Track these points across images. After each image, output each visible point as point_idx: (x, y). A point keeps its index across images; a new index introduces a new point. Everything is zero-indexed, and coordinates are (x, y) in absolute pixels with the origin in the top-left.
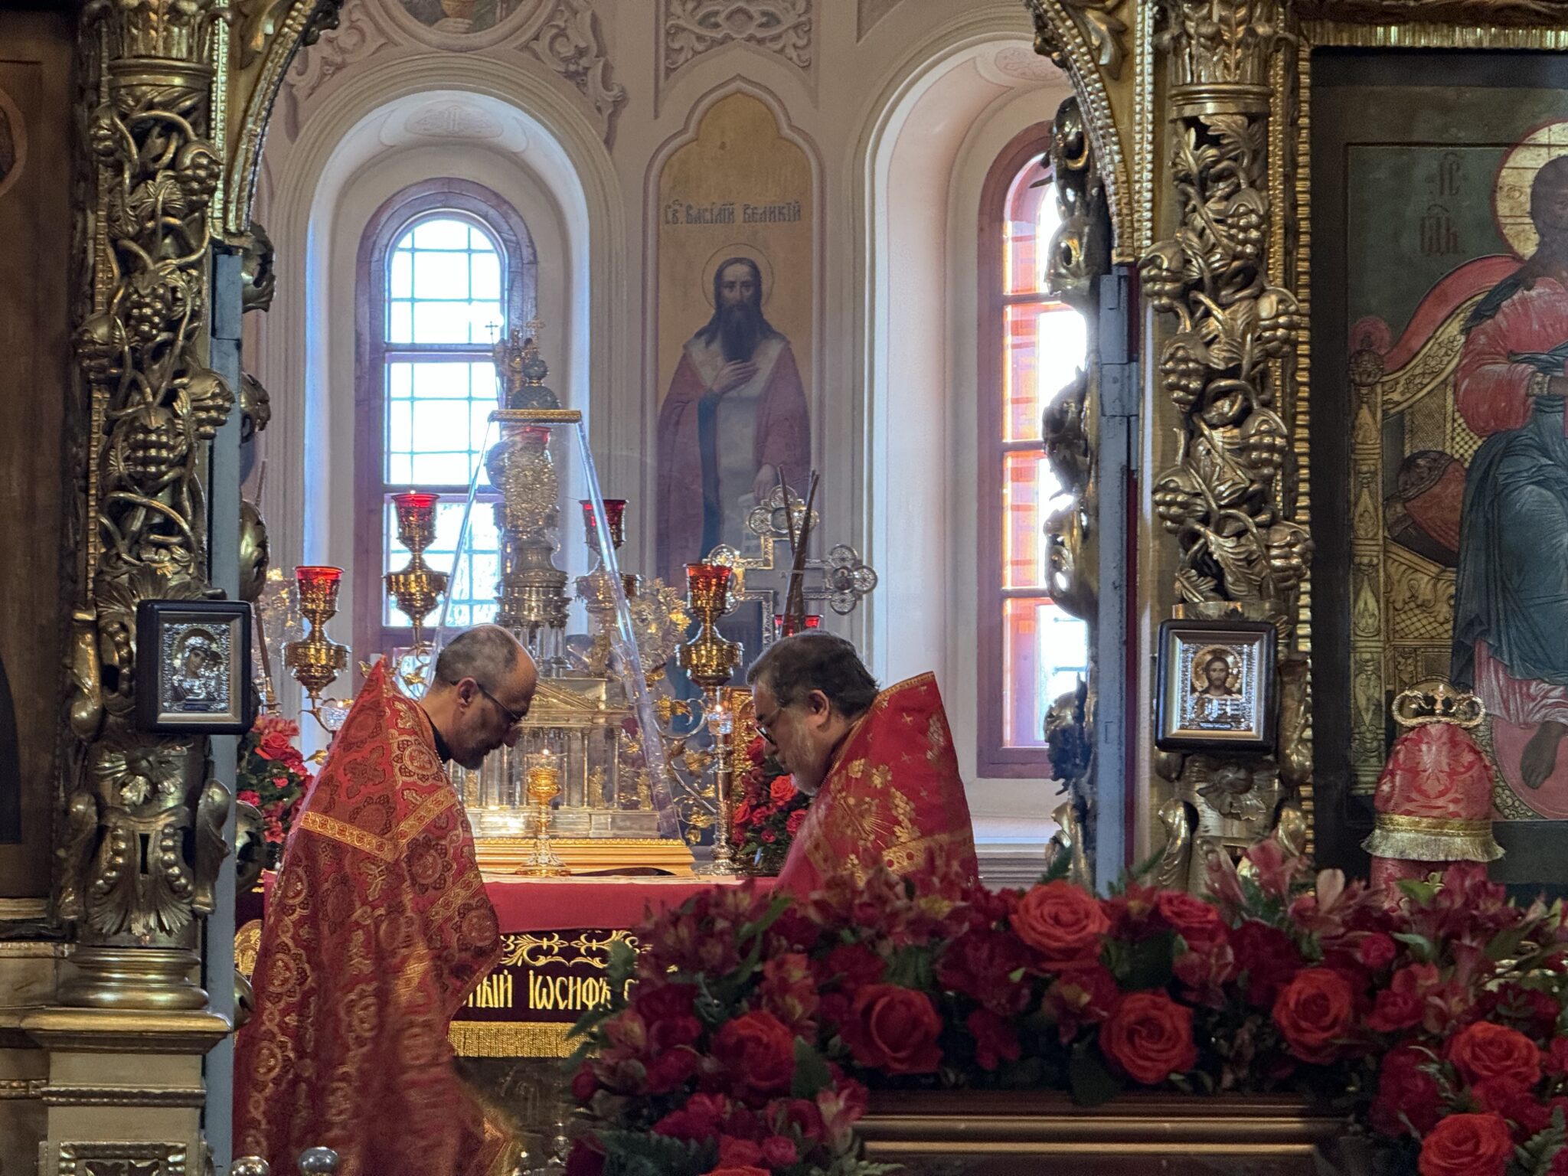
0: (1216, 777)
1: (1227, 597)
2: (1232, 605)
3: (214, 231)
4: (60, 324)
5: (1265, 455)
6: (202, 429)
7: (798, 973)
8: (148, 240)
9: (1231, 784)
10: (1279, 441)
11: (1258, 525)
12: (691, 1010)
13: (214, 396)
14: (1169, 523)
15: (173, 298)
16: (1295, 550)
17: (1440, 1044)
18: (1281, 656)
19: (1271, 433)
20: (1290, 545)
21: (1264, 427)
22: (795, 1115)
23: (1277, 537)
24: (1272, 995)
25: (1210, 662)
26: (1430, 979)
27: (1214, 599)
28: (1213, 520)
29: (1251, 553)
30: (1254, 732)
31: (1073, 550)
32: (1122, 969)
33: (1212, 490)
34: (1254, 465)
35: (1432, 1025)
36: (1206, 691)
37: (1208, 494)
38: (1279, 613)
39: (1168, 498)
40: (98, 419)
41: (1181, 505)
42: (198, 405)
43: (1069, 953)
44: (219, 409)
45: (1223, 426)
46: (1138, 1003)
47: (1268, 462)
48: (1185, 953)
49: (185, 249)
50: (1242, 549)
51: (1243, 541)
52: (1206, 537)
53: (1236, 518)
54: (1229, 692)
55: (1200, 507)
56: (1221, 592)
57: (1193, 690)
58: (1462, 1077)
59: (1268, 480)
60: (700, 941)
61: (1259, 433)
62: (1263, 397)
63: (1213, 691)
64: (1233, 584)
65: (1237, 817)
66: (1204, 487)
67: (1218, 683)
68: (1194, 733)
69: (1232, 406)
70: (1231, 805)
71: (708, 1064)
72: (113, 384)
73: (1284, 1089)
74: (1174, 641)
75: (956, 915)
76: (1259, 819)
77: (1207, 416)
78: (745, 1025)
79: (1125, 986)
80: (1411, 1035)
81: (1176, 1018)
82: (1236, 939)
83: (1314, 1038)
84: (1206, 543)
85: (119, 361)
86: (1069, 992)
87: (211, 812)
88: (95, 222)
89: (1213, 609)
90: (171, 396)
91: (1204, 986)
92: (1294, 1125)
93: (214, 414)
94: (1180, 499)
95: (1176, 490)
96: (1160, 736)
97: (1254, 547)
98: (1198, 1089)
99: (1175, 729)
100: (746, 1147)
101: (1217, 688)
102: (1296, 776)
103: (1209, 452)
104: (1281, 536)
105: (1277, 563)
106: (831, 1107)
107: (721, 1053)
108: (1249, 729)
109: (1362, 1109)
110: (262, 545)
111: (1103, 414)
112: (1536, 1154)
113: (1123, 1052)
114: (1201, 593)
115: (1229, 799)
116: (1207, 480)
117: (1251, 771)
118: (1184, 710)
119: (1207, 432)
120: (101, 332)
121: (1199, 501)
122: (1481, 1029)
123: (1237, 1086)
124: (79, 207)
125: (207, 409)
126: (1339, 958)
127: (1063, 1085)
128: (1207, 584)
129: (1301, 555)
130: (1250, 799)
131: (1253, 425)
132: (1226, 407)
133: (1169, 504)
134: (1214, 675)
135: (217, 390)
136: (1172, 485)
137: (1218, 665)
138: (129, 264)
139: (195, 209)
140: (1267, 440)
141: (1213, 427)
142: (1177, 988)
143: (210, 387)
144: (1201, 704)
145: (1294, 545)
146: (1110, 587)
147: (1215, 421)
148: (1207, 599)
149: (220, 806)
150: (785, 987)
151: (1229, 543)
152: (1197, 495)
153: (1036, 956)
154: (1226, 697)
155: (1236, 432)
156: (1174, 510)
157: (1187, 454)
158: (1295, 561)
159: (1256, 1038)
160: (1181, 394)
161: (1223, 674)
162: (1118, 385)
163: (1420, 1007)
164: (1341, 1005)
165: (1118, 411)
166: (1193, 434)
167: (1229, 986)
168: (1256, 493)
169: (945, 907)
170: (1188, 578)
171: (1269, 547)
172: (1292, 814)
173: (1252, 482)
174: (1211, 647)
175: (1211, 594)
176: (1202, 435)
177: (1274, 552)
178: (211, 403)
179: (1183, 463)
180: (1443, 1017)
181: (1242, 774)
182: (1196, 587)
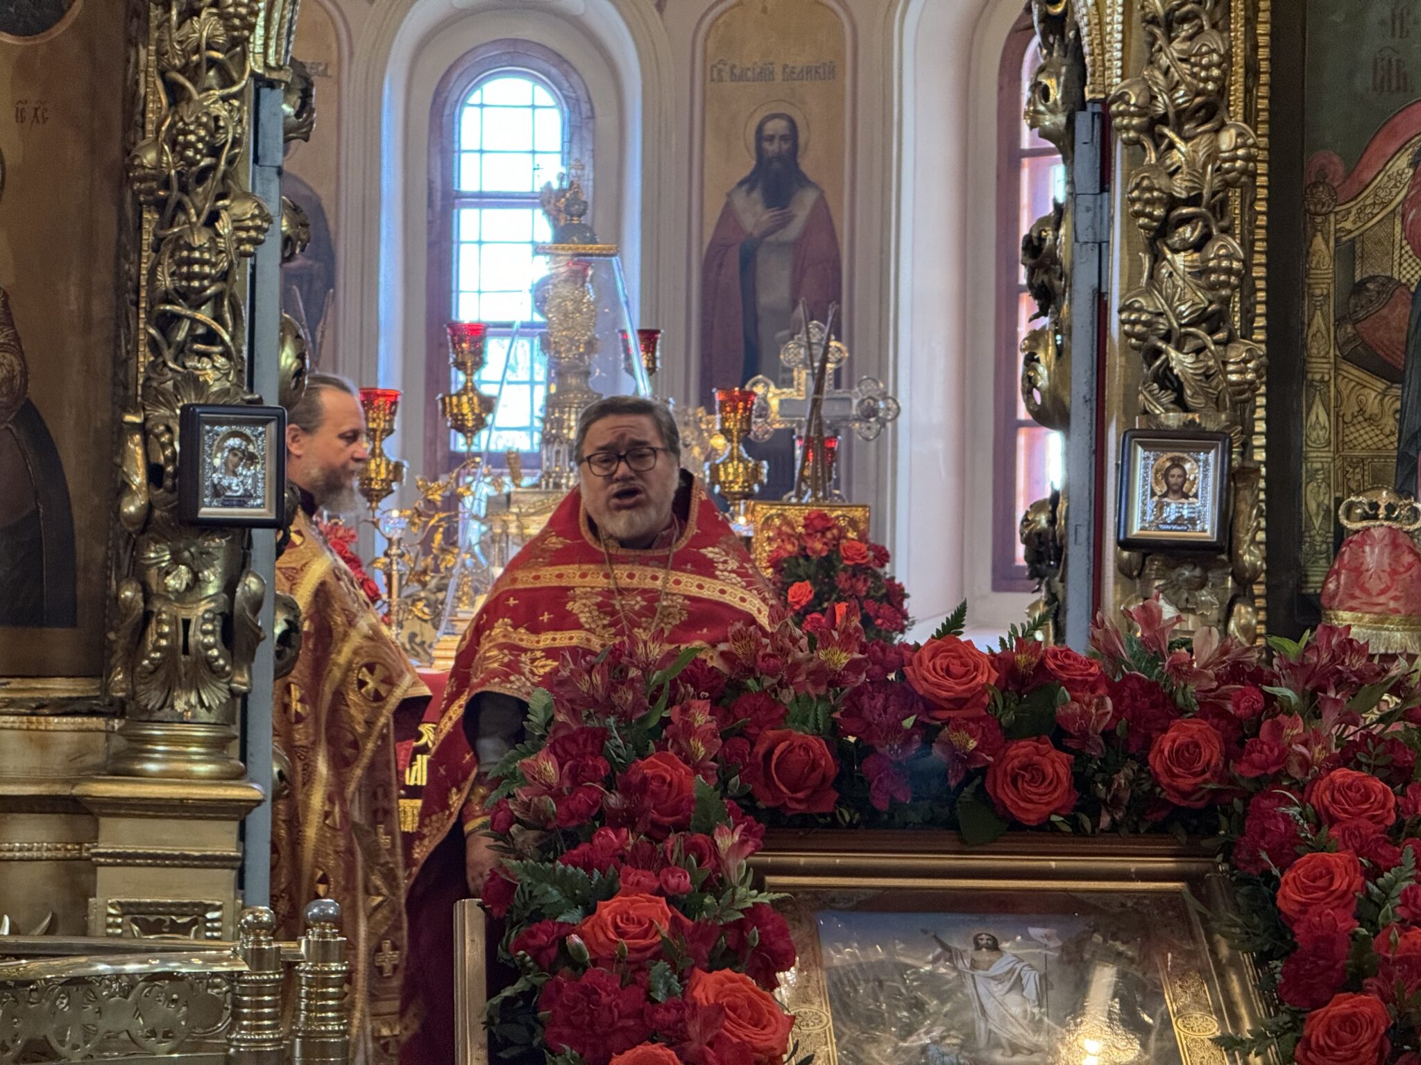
0: (1174, 575)
1: (1186, 409)
2: (1190, 416)
3: (254, 64)
4: (115, 151)
5: (1223, 278)
6: (242, 248)
7: (701, 718)
8: (193, 72)
9: (1187, 581)
10: (1236, 265)
11: (1216, 343)
12: (601, 751)
13: (253, 217)
14: (1133, 341)
15: (215, 126)
16: (1250, 365)
17: (1301, 789)
18: (1235, 464)
19: (1229, 257)
20: (1245, 361)
21: (1222, 252)
22: (691, 847)
23: (1233, 353)
24: (1148, 743)
25: (1169, 469)
26: (1295, 729)
27: (1174, 411)
28: (1174, 339)
29: (1209, 368)
30: (1208, 534)
31: (1048, 368)
32: (1008, 718)
33: (1174, 311)
34: (1212, 287)
35: (1295, 771)
36: (1165, 495)
37: (1170, 313)
38: (1233, 423)
39: (1133, 317)
40: (148, 238)
41: (1145, 324)
42: (238, 226)
43: (959, 703)
44: (258, 229)
45: (1185, 250)
46: (1021, 750)
47: (1226, 284)
48: (1067, 704)
49: (227, 81)
50: (1201, 365)
51: (1201, 357)
52: (1168, 354)
53: (1196, 336)
54: (1186, 496)
55: (1163, 326)
56: (1180, 404)
57: (1153, 494)
58: (1320, 819)
59: (1226, 301)
60: (612, 688)
61: (1218, 257)
62: (1224, 223)
63: (1171, 495)
64: (1192, 397)
65: (1192, 611)
66: (1166, 307)
67: (1175, 488)
68: (1153, 534)
69: (1193, 231)
70: (1187, 600)
71: (614, 800)
72: (160, 205)
73: (1160, 830)
74: (1135, 449)
75: (854, 666)
76: (1214, 614)
77: (1169, 242)
78: (650, 766)
79: (1011, 734)
80: (1276, 780)
81: (1057, 764)
82: (1115, 691)
83: (1186, 783)
84: (1167, 360)
85: (166, 184)
86: (958, 738)
87: (247, 600)
88: (146, 55)
89: (1173, 419)
90: (214, 217)
91: (1084, 735)
92: (1167, 864)
93: (253, 233)
94: (1143, 318)
95: (1141, 310)
96: (1122, 537)
97: (1211, 363)
98: (1078, 829)
99: (1136, 530)
100: (646, 878)
101: (1175, 492)
102: (1247, 575)
103: (1171, 275)
104: (1237, 353)
105: (1234, 378)
106: (726, 841)
107: (626, 790)
108: (1204, 531)
109: (1228, 850)
110: (300, 357)
111: (1076, 240)
112: (1386, 891)
113: (1007, 795)
114: (1162, 405)
115: (1185, 595)
116: (1169, 301)
117: (1206, 570)
118: (1144, 513)
119: (1169, 256)
120: (150, 157)
121: (1161, 320)
122: (1339, 774)
123: (1115, 826)
124: (132, 42)
125: (247, 229)
126: (1211, 708)
127: (952, 825)
128: (1168, 397)
129: (1256, 370)
130: (1205, 596)
131: (1212, 250)
132: (1188, 233)
133: (1134, 323)
134: (1172, 480)
135: (257, 212)
136: (1137, 305)
137: (1176, 471)
138: (176, 94)
139: (238, 44)
140: (1225, 264)
141: (1175, 251)
142: (1059, 737)
143: (249, 208)
144: (1160, 507)
145: (1249, 361)
146: (1082, 400)
147: (1177, 246)
148: (1167, 410)
149: (255, 594)
150: (689, 730)
151: (1189, 359)
152: (1160, 314)
153: (930, 705)
154: (1183, 500)
155: (1196, 256)
156: (1138, 328)
157: (1151, 276)
158: (1250, 376)
159: (1134, 782)
160: (1146, 220)
161: (1180, 480)
162: (1091, 214)
163: (1284, 756)
164: (1212, 753)
165: (1091, 238)
166: (1157, 258)
167: (1108, 735)
168: (1214, 313)
169: (842, 659)
170: (1150, 392)
171: (1225, 363)
172: (1243, 610)
173: (1211, 303)
174: (1170, 455)
175: (1171, 406)
176: (1165, 258)
177: (1231, 368)
178: (250, 223)
179: (1147, 284)
180: (1306, 764)
181: (1197, 572)
182: (1158, 400)
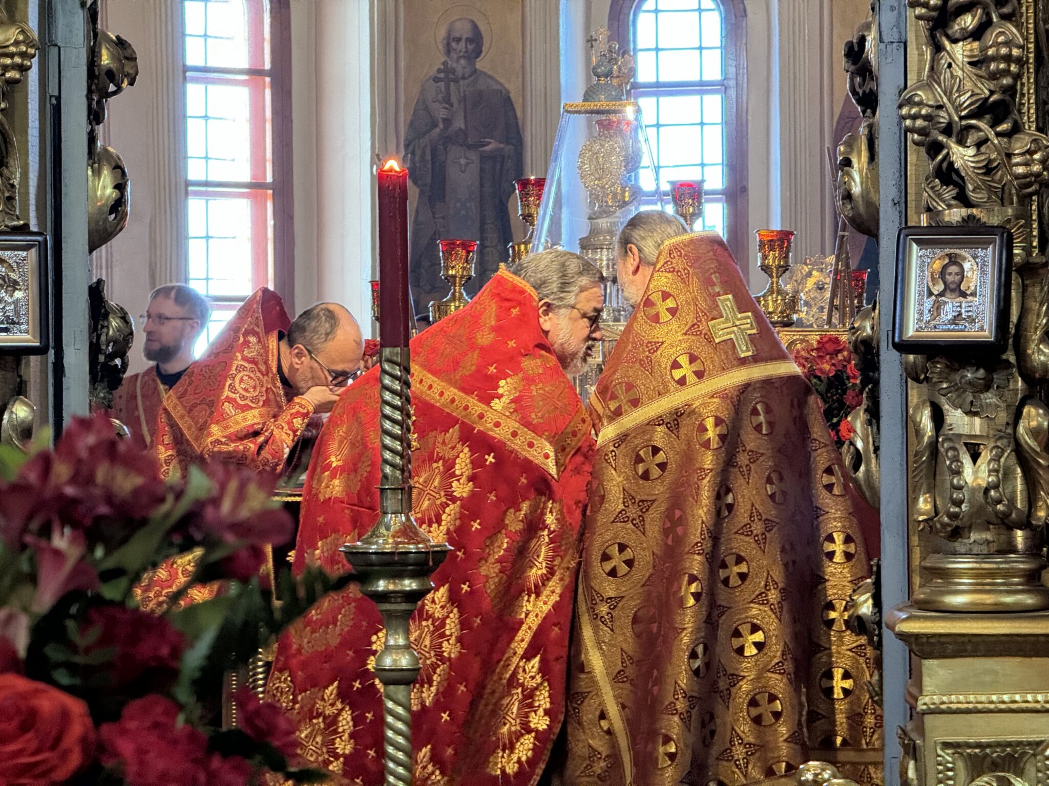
0: (957, 377)
1: (967, 203)
2: (970, 211)
5: (1002, 66)
6: (8, 75)
9: (970, 383)
10: (1016, 52)
11: (998, 135)
13: (17, 43)
14: (916, 136)
16: (1037, 156)
18: (1017, 259)
19: (1007, 43)
20: (1030, 152)
21: (1001, 39)
25: (945, 267)
27: (957, 207)
28: (955, 131)
29: (990, 161)
30: (987, 333)
33: (953, 104)
34: (994, 76)
36: (941, 294)
37: (948, 105)
38: (1018, 217)
39: (913, 111)
41: (927, 118)
44: (23, 55)
45: (964, 39)
47: (1006, 72)
50: (983, 157)
51: (983, 149)
52: (949, 148)
53: (978, 129)
54: (964, 295)
55: (943, 120)
56: (963, 199)
57: (930, 294)
59: (1011, 91)
61: (997, 45)
63: (948, 294)
64: (974, 191)
65: (976, 414)
66: (945, 99)
67: (952, 286)
68: (929, 334)
70: (972, 402)
74: (910, 246)
76: (1003, 417)
77: (950, 32)
84: (948, 154)
89: (955, 215)
93: (18, 60)
94: (923, 112)
95: (920, 104)
96: (897, 340)
97: (993, 156)
99: (911, 332)
101: (953, 291)
103: (950, 66)
104: (1020, 145)
105: (1020, 170)
114: (944, 201)
115: (970, 398)
116: (948, 93)
117: (990, 370)
119: (948, 48)
121: (942, 114)
128: (949, 193)
129: (1043, 162)
130: (990, 398)
131: (991, 37)
132: (968, 21)
133: (914, 117)
134: (949, 278)
136: (917, 99)
137: (953, 269)
140: (1004, 51)
141: (954, 41)
144: (937, 308)
147: (957, 36)
148: (950, 206)
151: (971, 151)
152: (940, 107)
154: (961, 299)
155: (976, 45)
156: (919, 123)
157: (932, 68)
158: (1036, 168)
160: (923, 11)
161: (958, 278)
162: (896, 12)
165: (896, 37)
166: (938, 48)
168: (995, 103)
170: (932, 188)
171: (1009, 156)
172: (1033, 411)
173: (992, 93)
174: (948, 251)
175: (953, 202)
176: (945, 49)
177: (1017, 160)
178: (13, 49)
179: (928, 77)
181: (981, 373)
182: (939, 196)
